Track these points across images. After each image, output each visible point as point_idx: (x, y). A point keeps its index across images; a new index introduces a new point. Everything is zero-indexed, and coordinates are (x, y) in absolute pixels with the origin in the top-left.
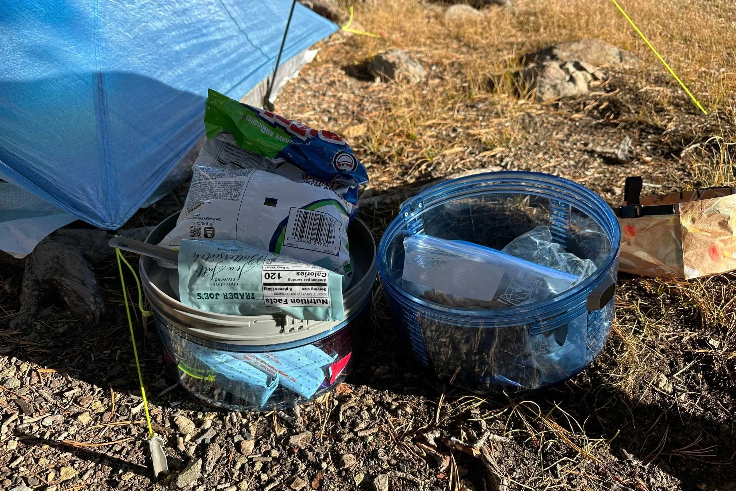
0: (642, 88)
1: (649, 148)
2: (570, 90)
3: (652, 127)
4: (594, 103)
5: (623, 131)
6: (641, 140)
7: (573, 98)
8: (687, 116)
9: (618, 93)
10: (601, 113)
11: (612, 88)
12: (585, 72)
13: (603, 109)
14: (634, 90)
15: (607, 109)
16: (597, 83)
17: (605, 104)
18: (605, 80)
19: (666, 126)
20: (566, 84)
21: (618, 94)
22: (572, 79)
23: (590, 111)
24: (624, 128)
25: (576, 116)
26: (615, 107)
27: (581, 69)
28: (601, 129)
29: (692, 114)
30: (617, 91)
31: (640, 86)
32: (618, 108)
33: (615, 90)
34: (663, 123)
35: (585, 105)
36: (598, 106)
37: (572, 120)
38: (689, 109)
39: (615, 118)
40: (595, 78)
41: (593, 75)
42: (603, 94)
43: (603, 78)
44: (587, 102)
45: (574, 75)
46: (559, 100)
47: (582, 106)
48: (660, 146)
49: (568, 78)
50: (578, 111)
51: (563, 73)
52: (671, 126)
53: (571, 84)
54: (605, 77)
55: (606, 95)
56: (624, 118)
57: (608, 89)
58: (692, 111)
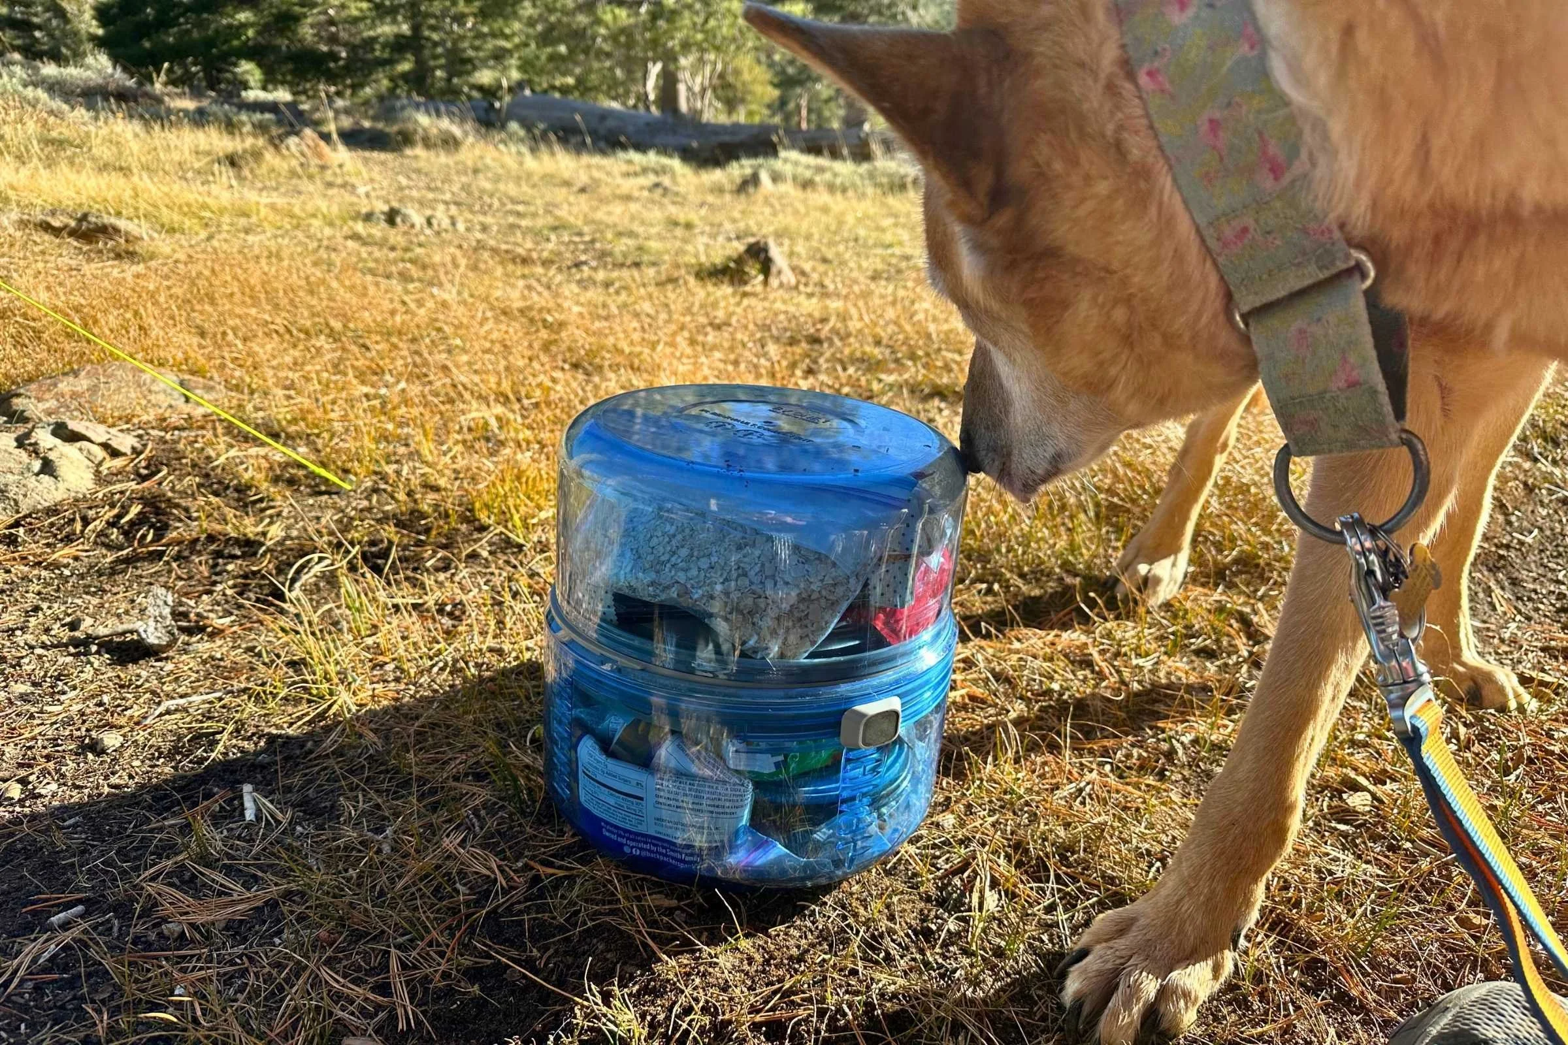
0: (219, 455)
1: (229, 592)
2: (46, 492)
3: (237, 542)
4: (109, 514)
5: (174, 565)
6: (214, 578)
7: (52, 511)
8: (311, 501)
9: (165, 478)
10: (126, 534)
11: (153, 467)
12: (84, 444)
13: (132, 523)
14: (201, 463)
15: (141, 520)
16: (119, 463)
17: (135, 510)
18: (136, 452)
19: (264, 534)
20: (32, 482)
21: (166, 483)
22: (48, 468)
23: (101, 534)
24: (177, 558)
25: (63, 554)
26: (158, 512)
27: (73, 437)
28: (124, 571)
29: (321, 493)
30: (165, 471)
31: (213, 454)
32: (165, 514)
33: (159, 471)
34: (260, 529)
35: (86, 522)
36: (119, 516)
37: (55, 566)
38: (317, 485)
39: (158, 538)
40: (115, 453)
41: (105, 446)
42: (133, 485)
43: (134, 449)
44: (91, 513)
45: (52, 456)
46: (17, 524)
47: (78, 526)
48: (253, 583)
49: (37, 465)
50: (68, 539)
51: (24, 455)
52: (276, 532)
53: (45, 478)
54: (138, 446)
55: (139, 487)
56: (175, 534)
57: (144, 472)
58: (323, 488)
